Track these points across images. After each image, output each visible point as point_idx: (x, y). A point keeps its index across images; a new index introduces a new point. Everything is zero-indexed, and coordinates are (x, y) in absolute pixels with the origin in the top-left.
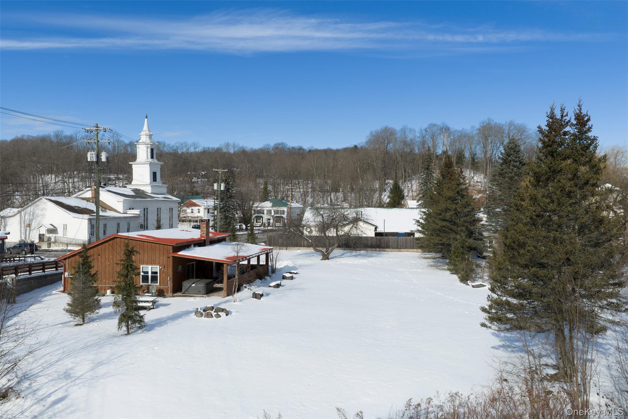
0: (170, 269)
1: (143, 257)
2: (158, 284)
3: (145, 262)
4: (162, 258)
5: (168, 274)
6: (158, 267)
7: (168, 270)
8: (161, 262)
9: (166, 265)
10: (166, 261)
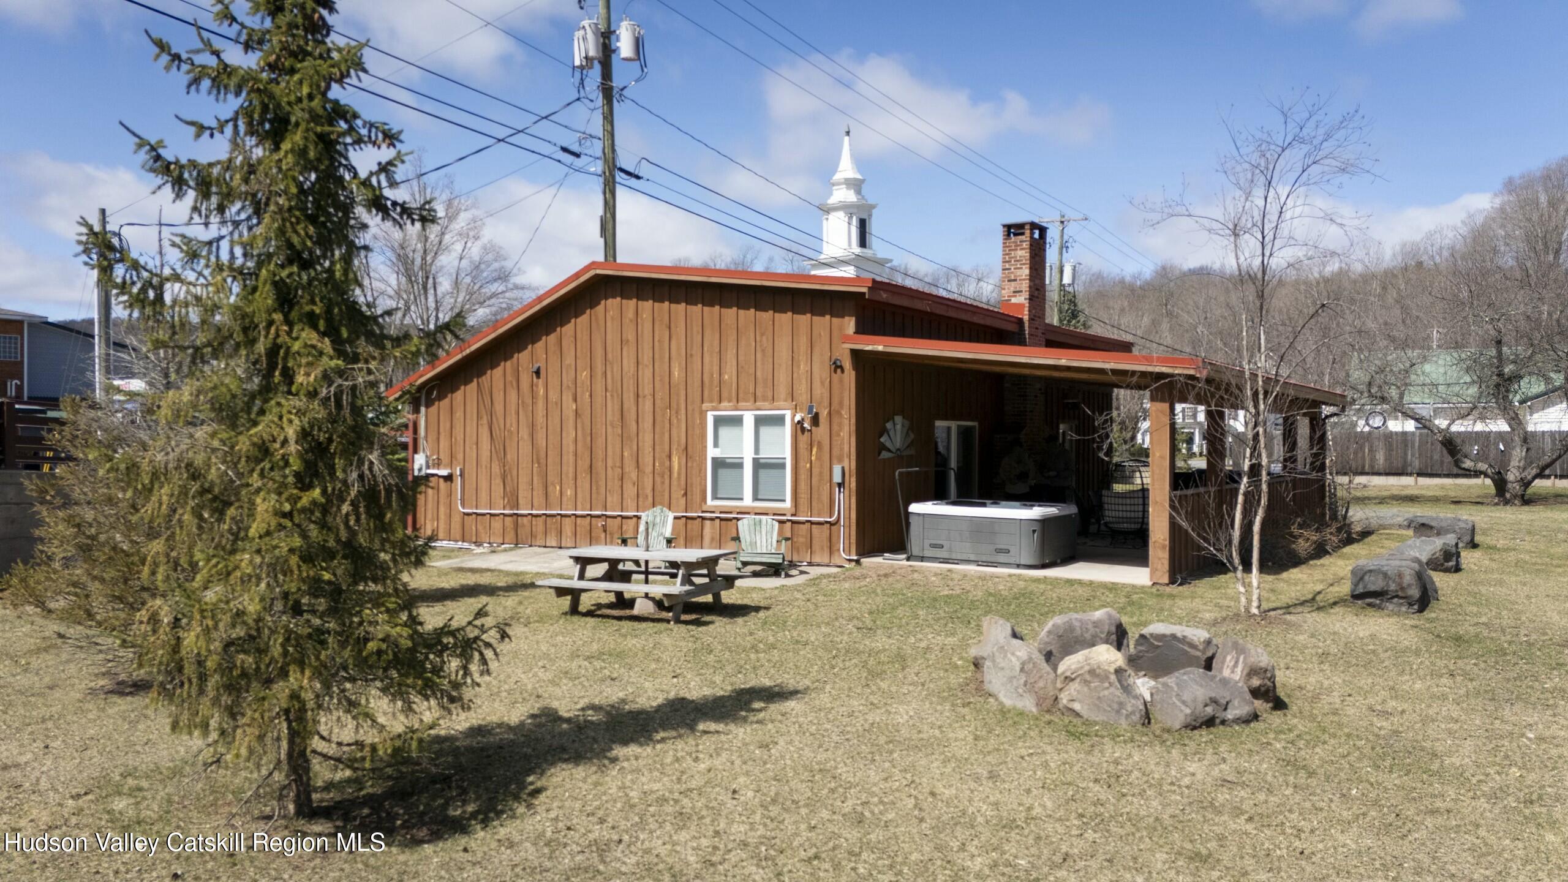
0: (846, 422)
1: (716, 368)
2: (788, 504)
3: (725, 394)
4: (803, 367)
5: (835, 452)
6: (788, 414)
7: (835, 427)
8: (802, 389)
9: (826, 403)
10: (822, 383)
